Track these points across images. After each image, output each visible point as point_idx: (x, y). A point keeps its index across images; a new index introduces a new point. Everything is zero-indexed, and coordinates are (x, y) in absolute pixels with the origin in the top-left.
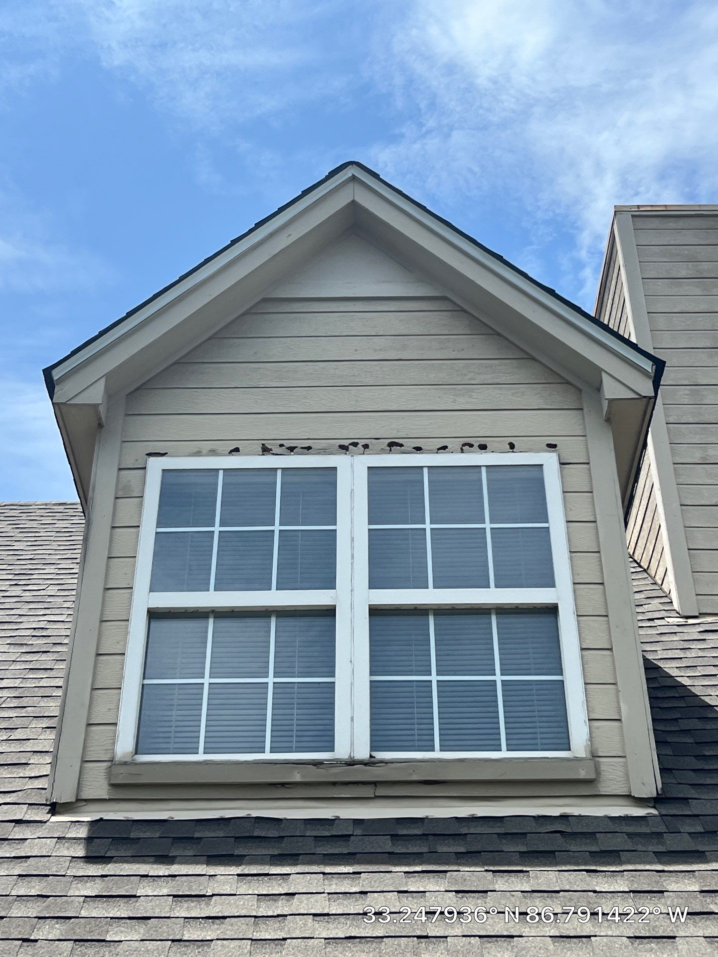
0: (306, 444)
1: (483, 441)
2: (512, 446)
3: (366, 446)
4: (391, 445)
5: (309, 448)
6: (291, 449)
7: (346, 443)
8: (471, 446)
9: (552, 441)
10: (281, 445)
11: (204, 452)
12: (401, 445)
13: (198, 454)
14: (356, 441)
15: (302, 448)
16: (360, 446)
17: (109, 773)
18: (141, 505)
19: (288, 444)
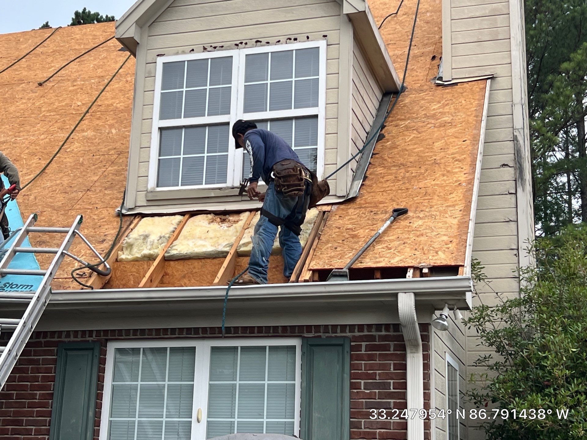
0: (221, 44)
1: (296, 36)
2: (308, 38)
3: (246, 44)
4: (257, 42)
5: (222, 47)
6: (215, 48)
7: (238, 42)
8: (290, 39)
9: (325, 33)
10: (211, 46)
11: (180, 52)
12: (261, 42)
13: (177, 54)
14: (242, 41)
15: (220, 47)
16: (243, 44)
17: (146, 196)
18: (155, 80)
19: (214, 45)
